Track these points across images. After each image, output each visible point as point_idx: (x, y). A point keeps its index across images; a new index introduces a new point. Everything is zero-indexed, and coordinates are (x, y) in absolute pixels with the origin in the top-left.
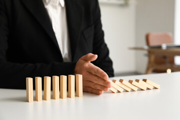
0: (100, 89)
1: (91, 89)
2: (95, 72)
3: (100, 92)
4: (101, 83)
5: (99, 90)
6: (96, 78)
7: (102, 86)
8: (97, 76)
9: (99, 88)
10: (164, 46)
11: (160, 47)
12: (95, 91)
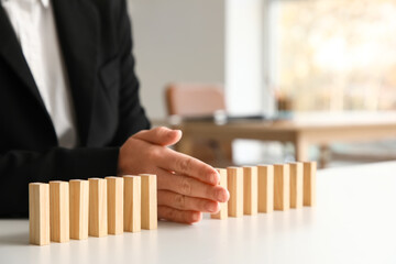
0: (196, 209)
1: (169, 211)
2: (183, 167)
3: (195, 216)
4: (201, 192)
5: (193, 212)
6: (186, 181)
7: (202, 199)
8: (186, 176)
9: (192, 205)
10: (220, 118)
11: (210, 119)
12: (179, 216)
